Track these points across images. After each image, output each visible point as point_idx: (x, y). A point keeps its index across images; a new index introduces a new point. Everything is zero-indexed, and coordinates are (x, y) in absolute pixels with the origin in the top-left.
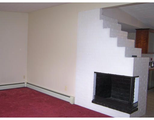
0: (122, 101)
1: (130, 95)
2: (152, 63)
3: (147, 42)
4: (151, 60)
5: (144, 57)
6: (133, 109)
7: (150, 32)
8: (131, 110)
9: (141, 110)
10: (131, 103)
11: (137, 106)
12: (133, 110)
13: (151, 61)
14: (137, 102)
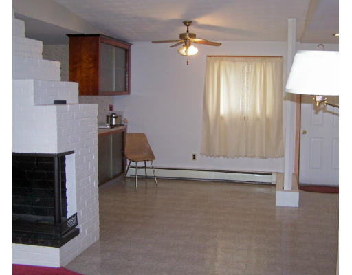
0: (39, 217)
1: (57, 200)
2: (111, 117)
3: (96, 67)
4: (111, 110)
5: (86, 103)
6: (66, 233)
7: (102, 42)
8: (61, 236)
9: (88, 232)
10: (60, 219)
11: (77, 224)
12: (67, 235)
13: (111, 112)
14: (76, 214)
